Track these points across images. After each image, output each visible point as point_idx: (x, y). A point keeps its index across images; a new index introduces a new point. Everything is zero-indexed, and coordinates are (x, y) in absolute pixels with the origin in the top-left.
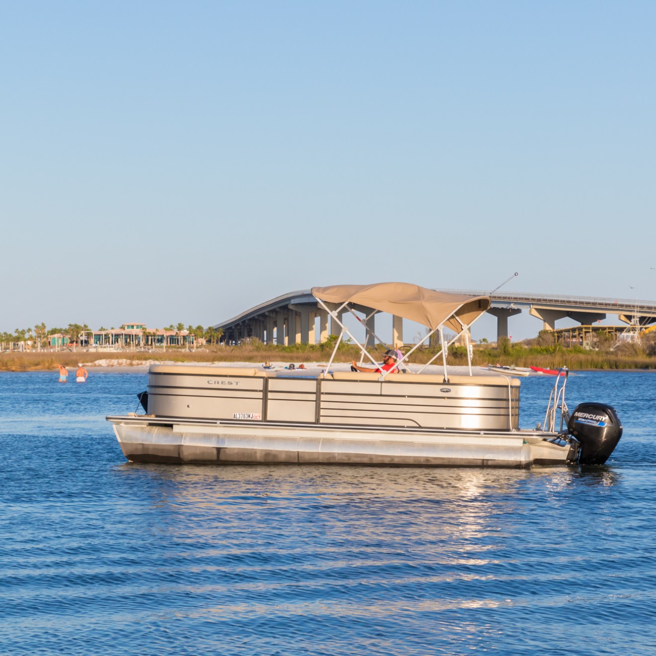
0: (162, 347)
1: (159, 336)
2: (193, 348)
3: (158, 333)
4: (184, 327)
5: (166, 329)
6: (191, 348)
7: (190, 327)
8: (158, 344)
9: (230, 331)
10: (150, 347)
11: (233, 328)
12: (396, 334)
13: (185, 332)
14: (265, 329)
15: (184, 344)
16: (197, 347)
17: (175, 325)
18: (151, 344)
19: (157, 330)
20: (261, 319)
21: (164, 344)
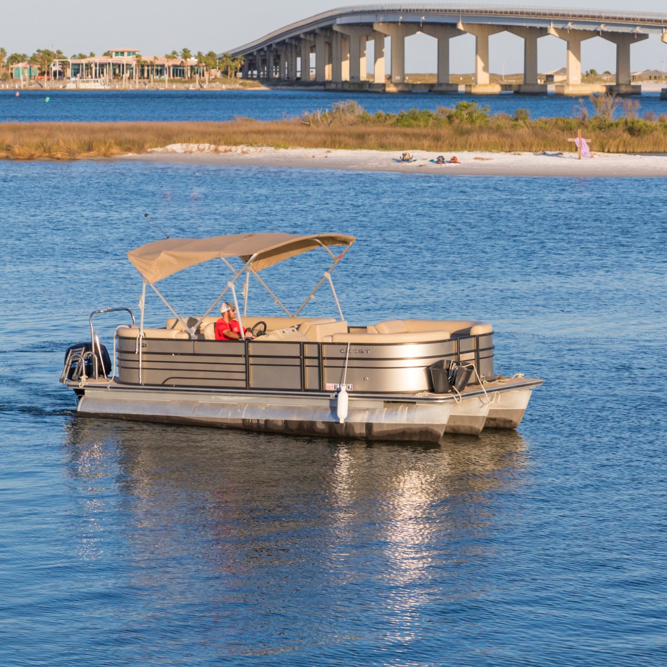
0: (164, 81)
1: (157, 66)
2: (204, 82)
3: (157, 62)
4: (191, 53)
5: (168, 57)
6: (202, 82)
7: (200, 54)
8: (157, 77)
9: (251, 58)
10: (146, 81)
11: (255, 54)
12: (481, 64)
13: (193, 61)
14: (299, 55)
15: (191, 77)
16: (210, 82)
17: (179, 51)
18: (148, 77)
19: (156, 58)
20: (294, 43)
21: (166, 77)
